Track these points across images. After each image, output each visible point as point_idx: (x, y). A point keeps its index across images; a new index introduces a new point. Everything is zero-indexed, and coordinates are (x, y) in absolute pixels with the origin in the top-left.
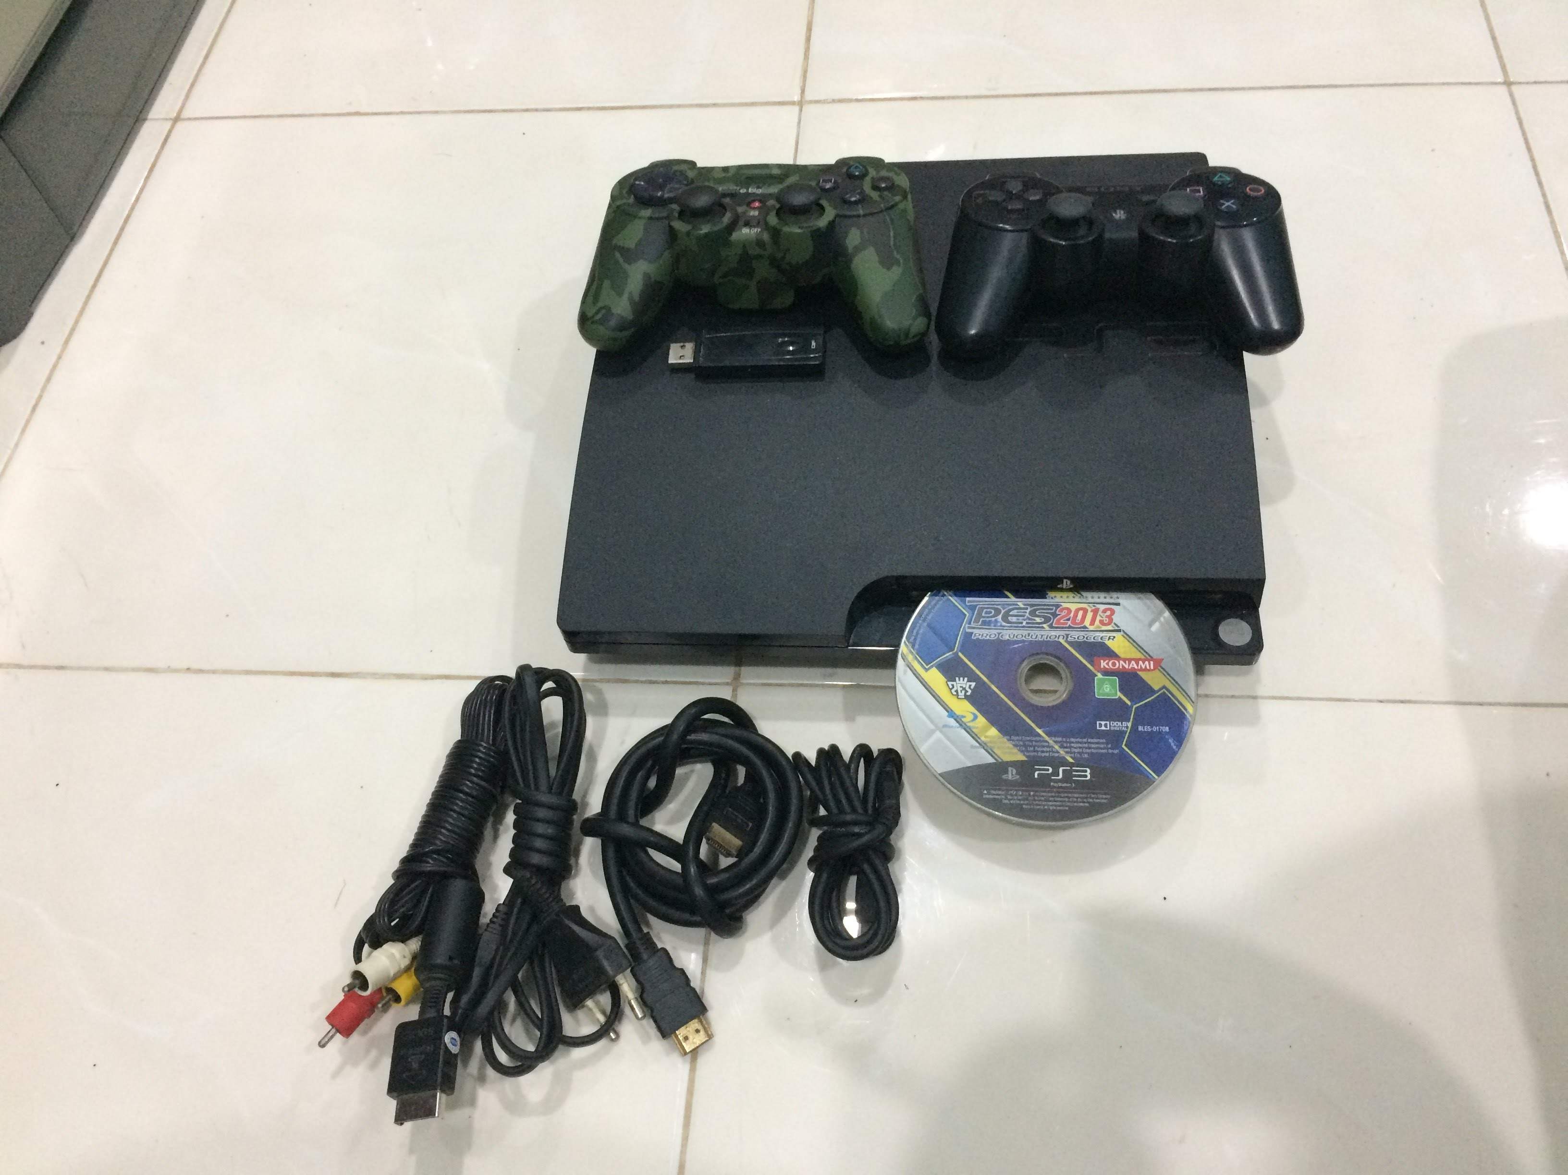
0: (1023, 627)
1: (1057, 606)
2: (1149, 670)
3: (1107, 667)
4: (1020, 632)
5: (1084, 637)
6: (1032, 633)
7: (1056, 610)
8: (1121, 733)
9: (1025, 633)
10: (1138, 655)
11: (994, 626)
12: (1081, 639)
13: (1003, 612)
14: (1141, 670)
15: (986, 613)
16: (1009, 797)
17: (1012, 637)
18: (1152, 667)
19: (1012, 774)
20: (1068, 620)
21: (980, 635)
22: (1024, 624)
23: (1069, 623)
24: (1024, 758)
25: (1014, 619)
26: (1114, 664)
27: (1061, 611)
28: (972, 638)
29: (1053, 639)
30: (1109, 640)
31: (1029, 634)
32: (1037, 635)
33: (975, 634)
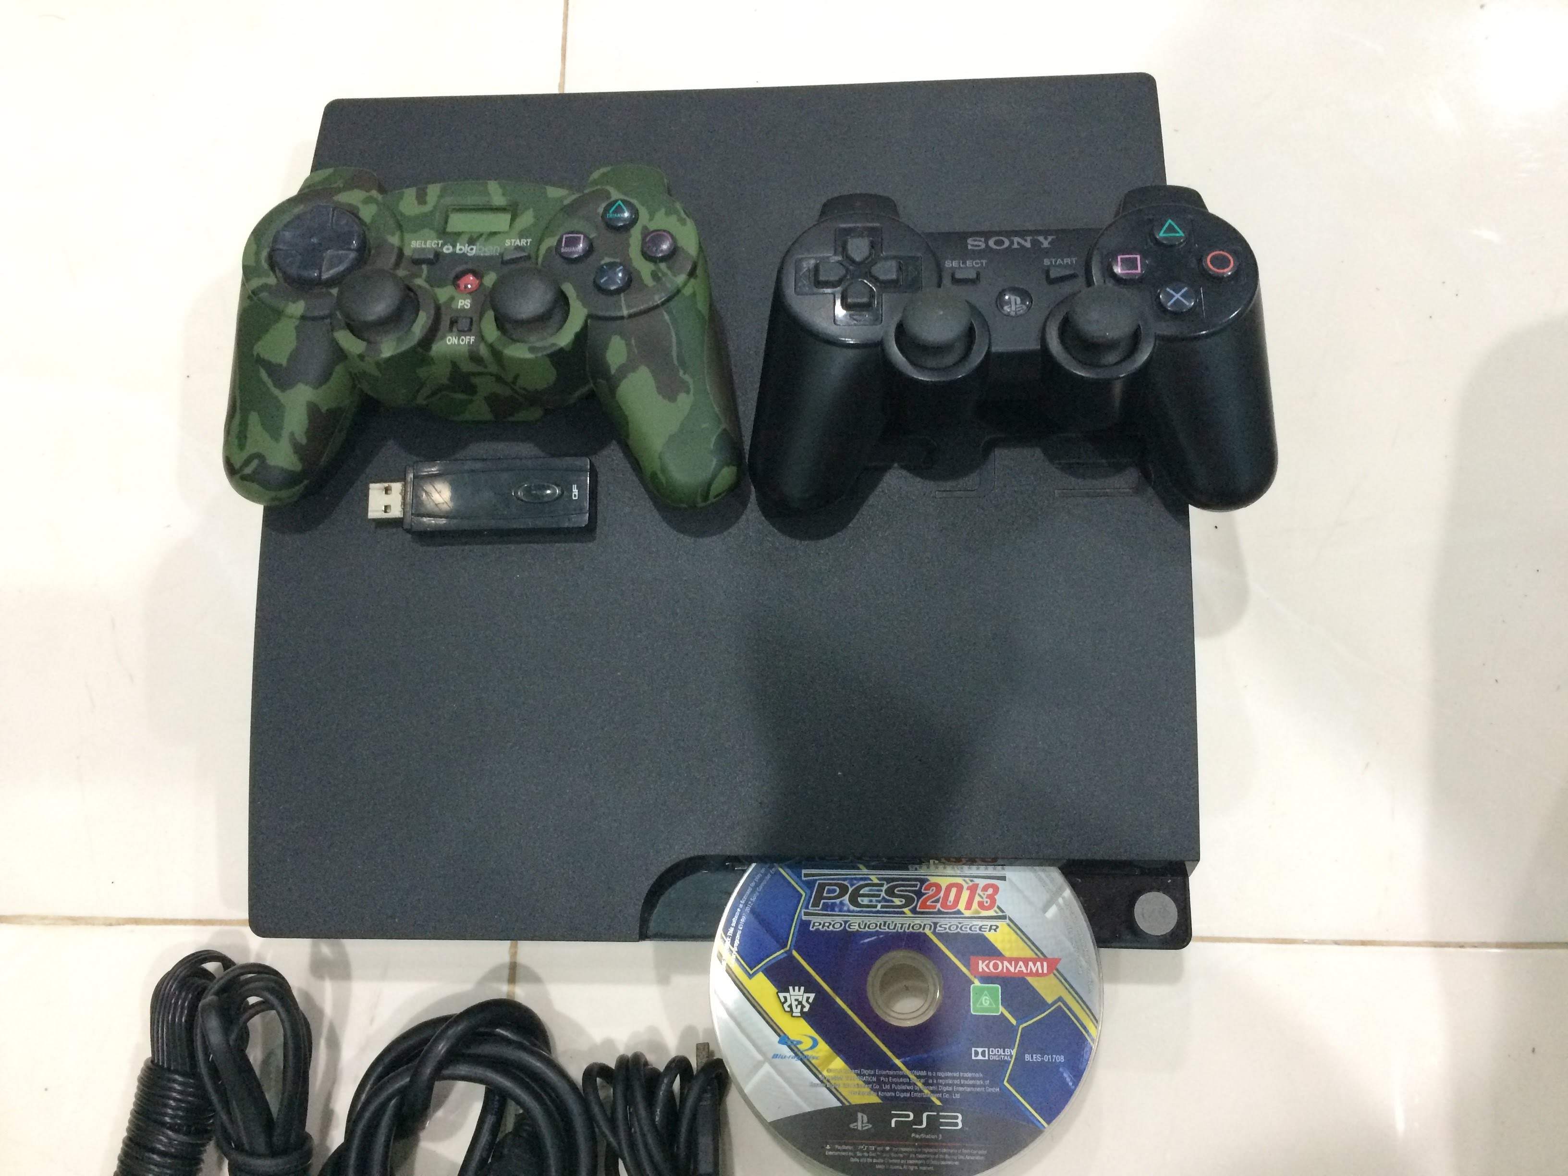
0: (878, 912)
1: (923, 881)
2: (1043, 975)
3: (986, 970)
4: (873, 920)
5: (957, 927)
6: (889, 920)
7: (921, 887)
8: (1004, 1064)
9: (880, 920)
10: (1029, 954)
11: (840, 911)
12: (954, 930)
13: (850, 890)
14: (1031, 974)
15: (829, 892)
16: (859, 1154)
17: (862, 927)
18: (1045, 971)
19: (862, 1123)
20: (937, 901)
21: (820, 924)
22: (879, 908)
23: (939, 905)
24: (879, 1101)
25: (865, 901)
26: (996, 966)
27: (927, 889)
28: (811, 929)
29: (917, 930)
30: (990, 931)
31: (885, 923)
32: (896, 924)
33: (814, 923)
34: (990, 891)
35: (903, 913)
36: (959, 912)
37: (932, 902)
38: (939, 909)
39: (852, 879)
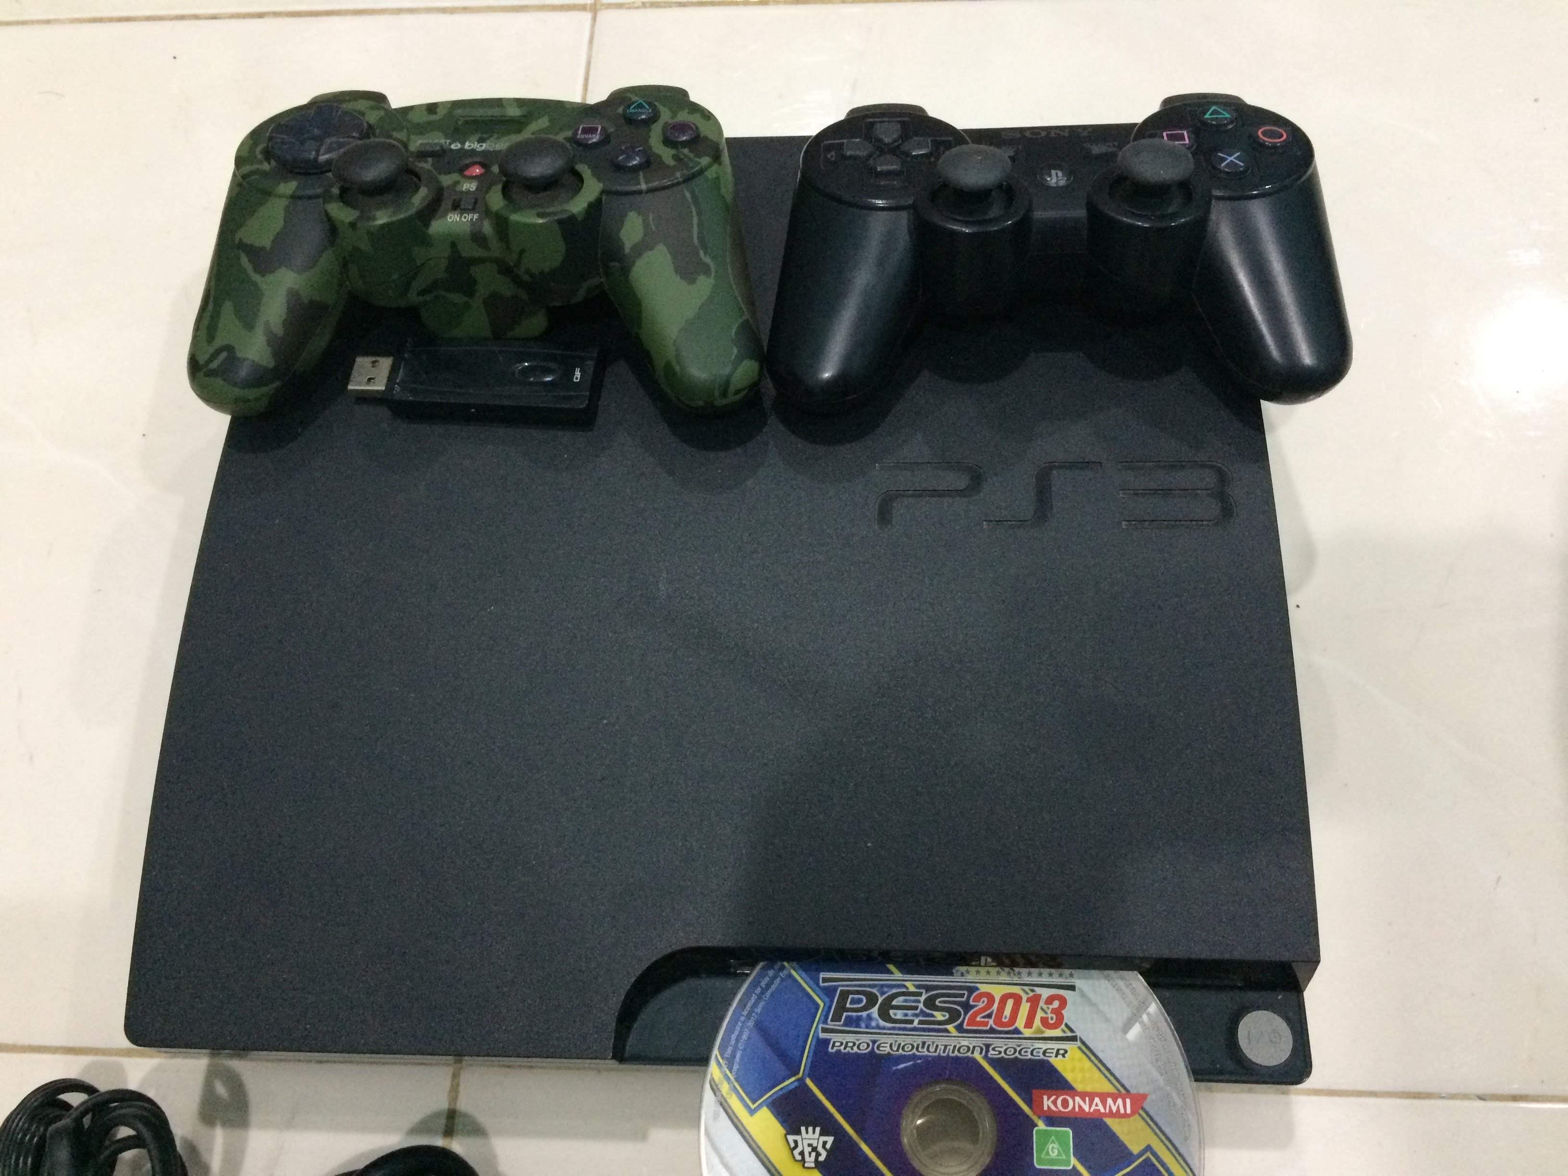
0: (915, 1029)
1: (971, 990)
2: (1125, 1116)
3: (1053, 1107)
4: (909, 1040)
5: (1015, 1050)
6: (929, 1041)
7: (969, 997)
9: (918, 1041)
10: (1107, 1088)
11: (867, 1027)
12: (1010, 1055)
13: (880, 1000)
14: (1111, 1114)
15: (853, 1002)
17: (895, 1049)
18: (1129, 1111)
20: (989, 1016)
21: (842, 1044)
22: (916, 1024)
23: (991, 1022)
25: (899, 1015)
26: (1065, 1104)
27: (977, 999)
28: (830, 1050)
29: (964, 1053)
30: (1056, 1056)
31: (924, 1043)
32: (937, 1046)
33: (834, 1043)
34: (1056, 1004)
35: (947, 1031)
36: (1017, 1031)
37: (984, 1017)
38: (991, 1028)
39: (882, 986)
